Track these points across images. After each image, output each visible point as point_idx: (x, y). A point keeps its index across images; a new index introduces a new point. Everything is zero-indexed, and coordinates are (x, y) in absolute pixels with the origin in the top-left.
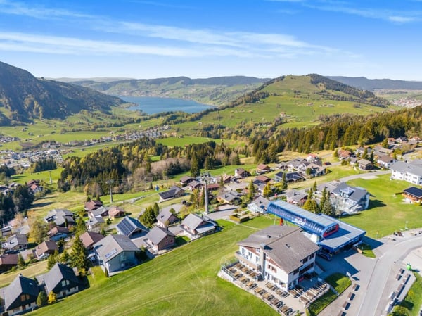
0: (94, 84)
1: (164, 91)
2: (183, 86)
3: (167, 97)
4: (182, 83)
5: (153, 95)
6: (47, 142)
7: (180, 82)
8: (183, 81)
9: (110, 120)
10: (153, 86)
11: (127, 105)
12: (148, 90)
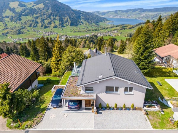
0: (99, 13)
1: (129, 15)
2: (139, 12)
3: (130, 18)
4: (139, 11)
5: (124, 18)
6: (64, 35)
7: (138, 11)
8: (140, 10)
9: (97, 28)
10: (125, 13)
11: (109, 21)
12: (122, 15)
